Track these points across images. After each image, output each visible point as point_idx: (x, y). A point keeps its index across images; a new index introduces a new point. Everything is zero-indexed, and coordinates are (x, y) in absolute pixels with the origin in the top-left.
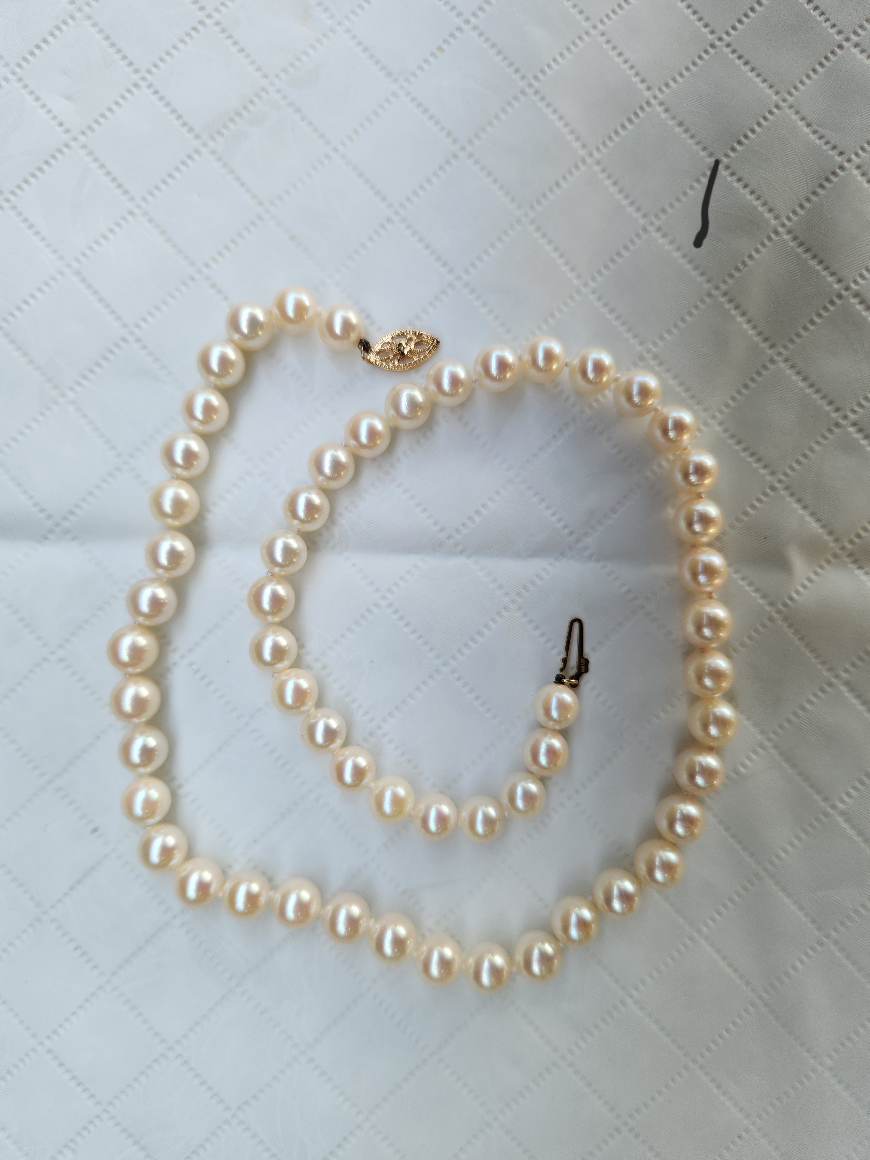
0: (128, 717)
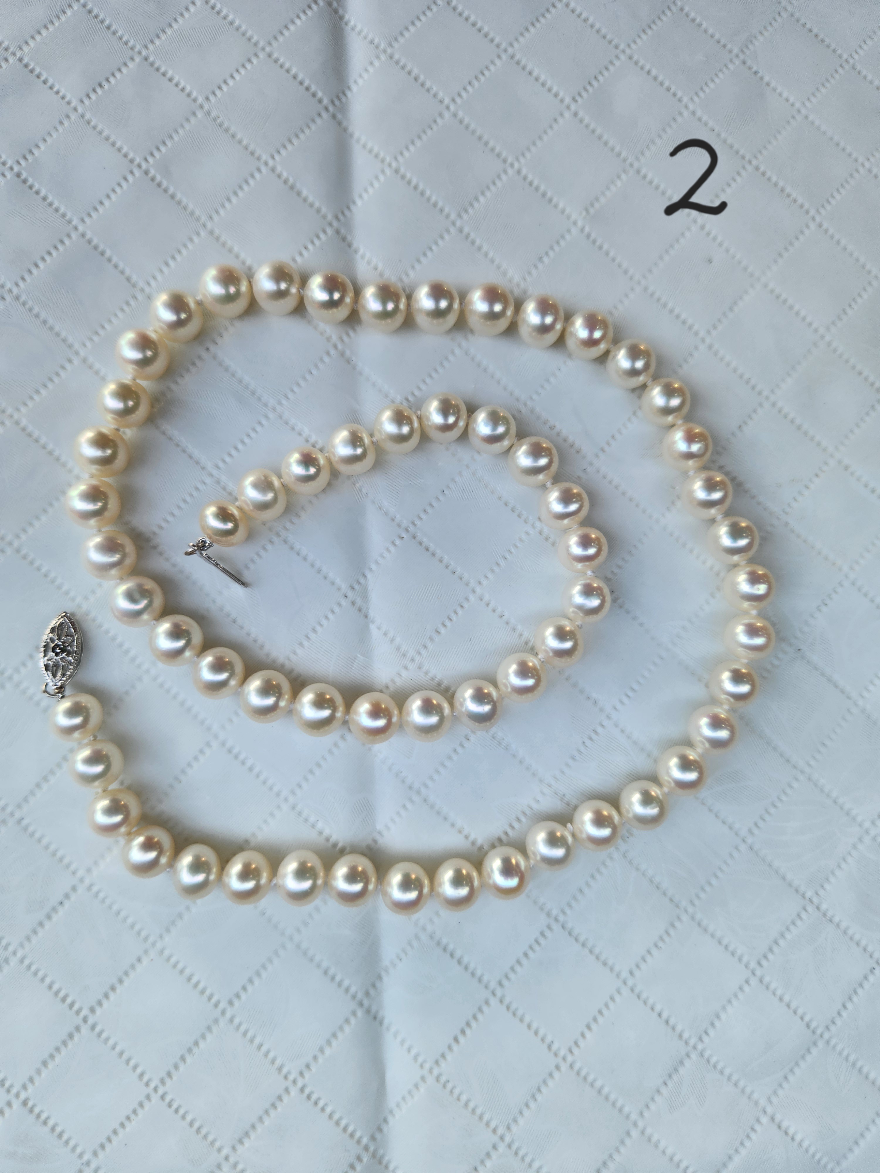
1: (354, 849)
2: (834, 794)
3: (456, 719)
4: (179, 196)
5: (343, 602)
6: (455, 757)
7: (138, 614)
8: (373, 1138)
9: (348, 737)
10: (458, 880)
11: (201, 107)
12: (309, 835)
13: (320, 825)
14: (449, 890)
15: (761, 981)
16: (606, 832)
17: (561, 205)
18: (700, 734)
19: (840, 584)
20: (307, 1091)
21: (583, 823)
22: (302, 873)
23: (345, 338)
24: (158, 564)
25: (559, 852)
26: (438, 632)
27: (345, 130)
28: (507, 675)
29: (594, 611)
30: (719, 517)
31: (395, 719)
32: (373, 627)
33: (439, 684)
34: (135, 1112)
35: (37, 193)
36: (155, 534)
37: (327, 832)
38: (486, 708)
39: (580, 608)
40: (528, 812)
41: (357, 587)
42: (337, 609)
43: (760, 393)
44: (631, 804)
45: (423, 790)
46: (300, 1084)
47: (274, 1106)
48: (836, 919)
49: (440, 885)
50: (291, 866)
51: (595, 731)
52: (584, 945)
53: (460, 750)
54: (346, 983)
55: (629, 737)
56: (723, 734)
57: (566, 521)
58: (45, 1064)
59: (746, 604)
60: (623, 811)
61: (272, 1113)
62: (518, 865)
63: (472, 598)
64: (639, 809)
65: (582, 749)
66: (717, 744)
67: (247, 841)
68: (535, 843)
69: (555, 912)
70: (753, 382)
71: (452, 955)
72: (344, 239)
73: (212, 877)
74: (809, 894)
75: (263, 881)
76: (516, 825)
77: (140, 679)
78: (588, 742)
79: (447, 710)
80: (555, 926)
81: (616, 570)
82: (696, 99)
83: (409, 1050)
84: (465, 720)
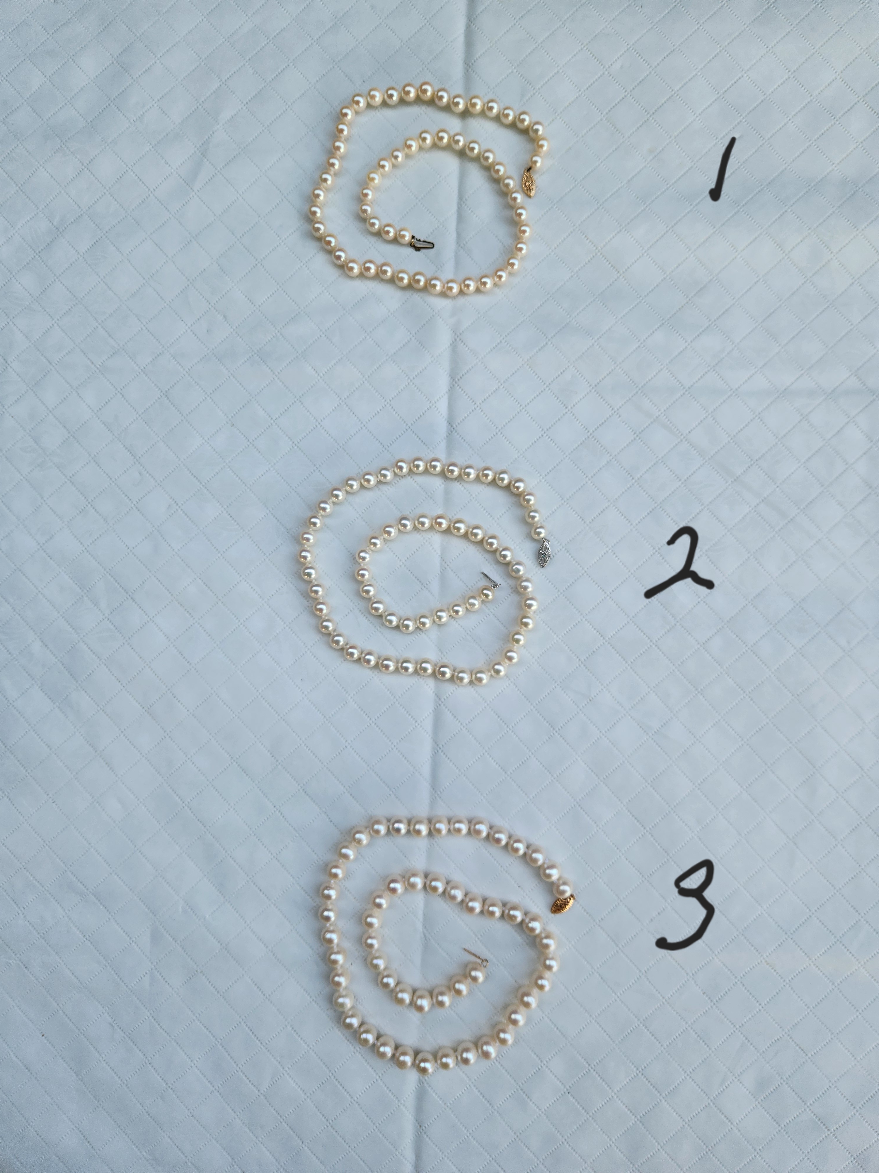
0: (404, 89)
1: (452, 479)
2: (283, 481)
3: (414, 520)
4: (496, 717)
5: (449, 563)
6: (415, 507)
7: (517, 564)
8: (453, 385)
9: (451, 517)
10: (418, 466)
11: (486, 751)
12: (466, 485)
13: (463, 488)
14: (421, 463)
15: (317, 420)
16: (367, 477)
17: (356, 705)
18: (330, 506)
19: (270, 554)
20: (474, 403)
21: (374, 481)
22: (468, 474)
23: (440, 659)
24: (511, 582)
25: (383, 472)
26: (417, 550)
27: (434, 740)
28: (395, 532)
29: (362, 551)
30: (314, 581)
31: (434, 521)
32: (439, 554)
33: (418, 532)
34: (530, 402)
35: (547, 722)
36: (512, 593)
37: (460, 486)
38: (403, 522)
39: (367, 553)
40: (392, 486)
41: (444, 568)
42: (451, 561)
43: (289, 628)
44: (357, 485)
45: (427, 497)
46: (476, 406)
47: (485, 400)
48: (287, 438)
49: (424, 465)
50: (472, 476)
51: (365, 511)
52: (377, 439)
53: (413, 509)
54: (458, 436)
55: (354, 508)
56: (322, 505)
57: (368, 583)
58: (559, 420)
59: (308, 549)
60: (360, 483)
61: (485, 397)
62: (397, 469)
63: (404, 561)
64: (354, 483)
65: (371, 505)
66: (325, 502)
67: (488, 485)
68: (391, 476)
69: (386, 451)
70: (292, 632)
71: (422, 441)
72: (438, 696)
73: (498, 476)
74: (296, 447)
75: (481, 473)
76: (396, 482)
77: (520, 543)
78: (368, 507)
79: (416, 522)
80: (386, 447)
81: (352, 567)
82: (299, 745)
83: (439, 412)
84: (410, 519)
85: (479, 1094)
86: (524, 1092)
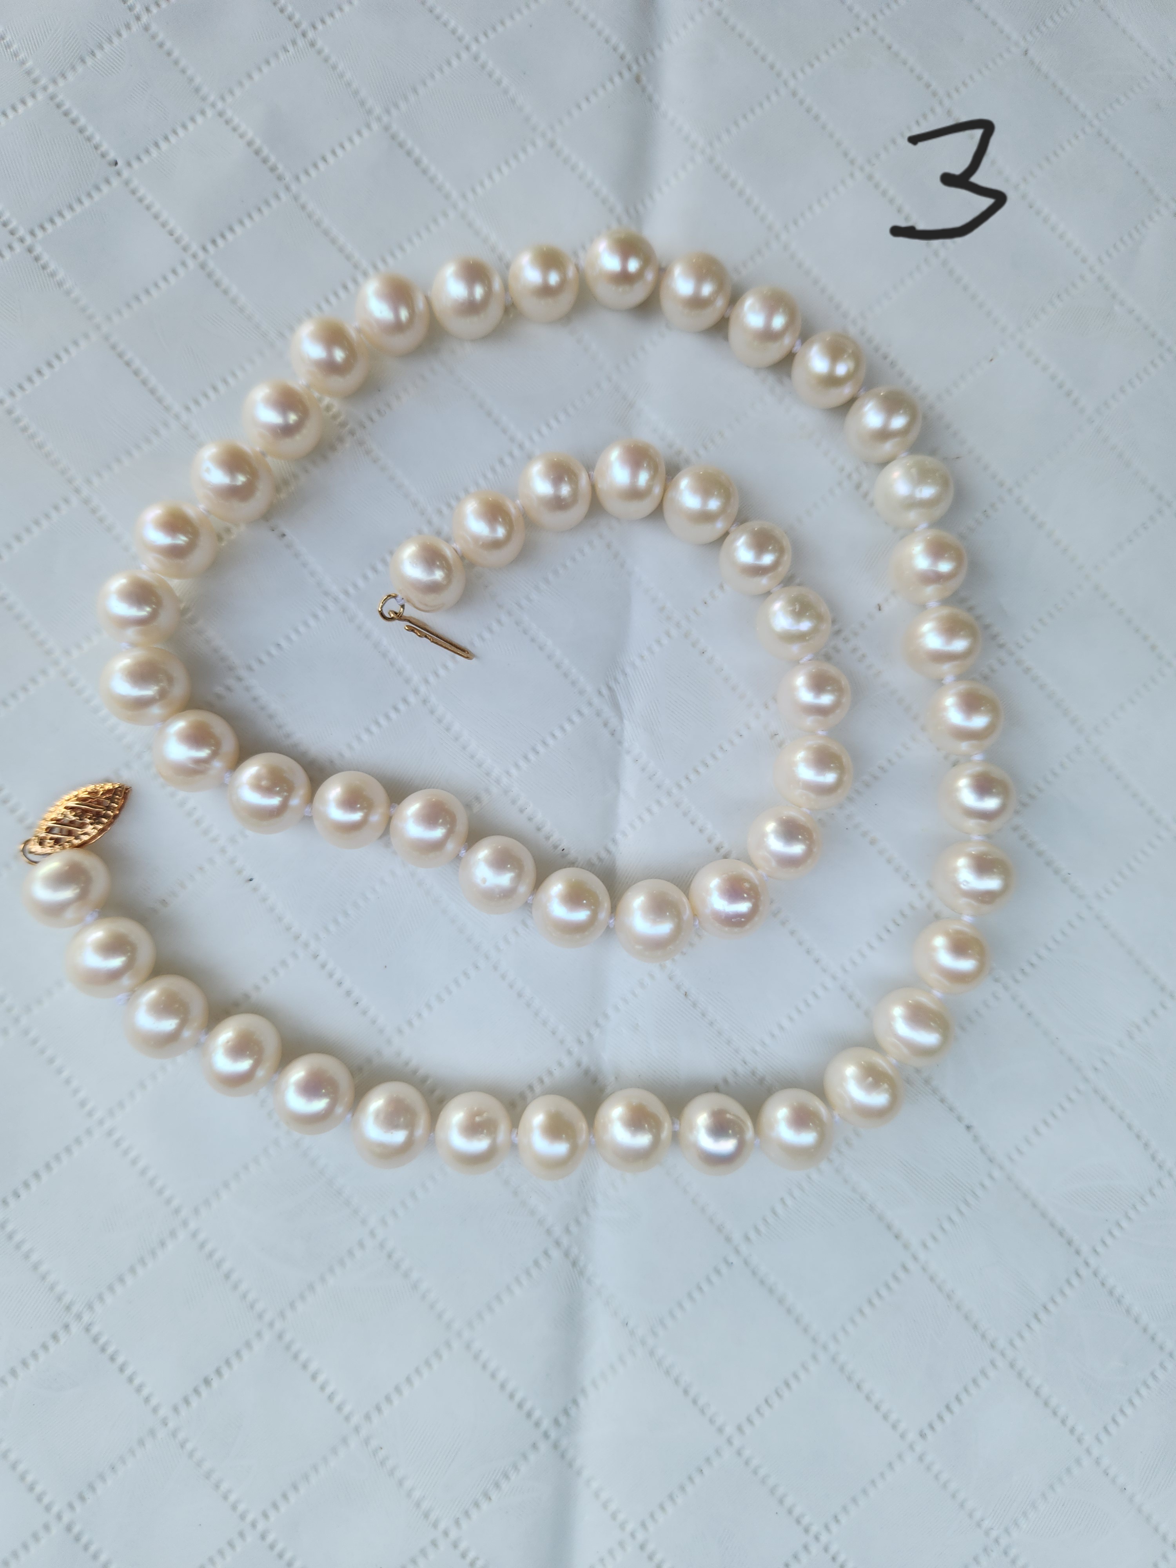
85: (433, 169)
86: (273, 169)
